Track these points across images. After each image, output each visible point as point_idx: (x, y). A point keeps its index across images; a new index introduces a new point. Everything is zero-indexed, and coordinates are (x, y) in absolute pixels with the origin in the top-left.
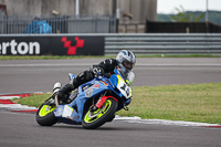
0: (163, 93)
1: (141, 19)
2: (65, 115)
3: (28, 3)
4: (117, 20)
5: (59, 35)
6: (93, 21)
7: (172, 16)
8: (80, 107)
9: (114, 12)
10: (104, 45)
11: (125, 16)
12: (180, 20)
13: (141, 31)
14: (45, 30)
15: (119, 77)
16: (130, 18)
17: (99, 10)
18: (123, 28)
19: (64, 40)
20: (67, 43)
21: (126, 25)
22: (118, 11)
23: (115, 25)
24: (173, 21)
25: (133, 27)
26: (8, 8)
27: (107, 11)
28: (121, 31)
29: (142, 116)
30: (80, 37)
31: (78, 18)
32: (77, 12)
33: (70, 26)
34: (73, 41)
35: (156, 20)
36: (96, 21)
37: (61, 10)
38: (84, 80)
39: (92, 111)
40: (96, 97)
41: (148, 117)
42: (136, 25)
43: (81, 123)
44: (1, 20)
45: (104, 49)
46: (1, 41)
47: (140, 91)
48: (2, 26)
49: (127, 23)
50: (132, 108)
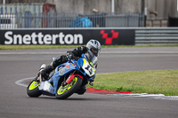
1: (165, 15)
3: (74, 3)
4: (145, 17)
5: (98, 28)
6: (125, 17)
8: (55, 83)
9: (143, 10)
10: (134, 36)
11: (151, 13)
13: (164, 25)
14: (87, 25)
15: (84, 60)
16: (156, 15)
18: (150, 23)
19: (102, 32)
20: (105, 35)
21: (152, 21)
22: (146, 9)
23: (143, 21)
25: (158, 22)
26: (57, 7)
27: (137, 10)
28: (149, 25)
29: (166, 94)
31: (113, 15)
32: (113, 11)
33: (107, 22)
34: (109, 33)
36: (128, 17)
37: (100, 8)
38: (60, 62)
39: (64, 86)
40: (67, 75)
41: (170, 94)
42: (160, 20)
43: (54, 95)
44: (52, 16)
45: (134, 40)
46: (52, 33)
47: (164, 73)
48: (52, 21)
49: (153, 18)
50: (157, 87)
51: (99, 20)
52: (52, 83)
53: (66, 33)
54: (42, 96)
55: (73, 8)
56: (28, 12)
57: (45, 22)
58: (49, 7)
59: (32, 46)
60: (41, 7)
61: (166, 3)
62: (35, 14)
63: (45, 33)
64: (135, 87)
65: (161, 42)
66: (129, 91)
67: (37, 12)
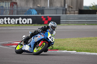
0: (86, 41)
1: (76, 8)
2: (26, 49)
3: (27, 1)
4: (66, 9)
5: (40, 15)
6: (55, 9)
7: (90, 7)
8: (32, 46)
10: (60, 20)
11: (69, 7)
12: (94, 9)
13: (76, 13)
14: (34, 13)
16: (72, 8)
17: (58, 4)
18: (69, 12)
19: (42, 17)
20: (44, 19)
21: (70, 11)
22: (66, 5)
23: (65, 11)
24: (91, 9)
25: (73, 12)
26: (18, 4)
27: (61, 5)
28: (68, 14)
29: (77, 51)
30: (50, 16)
31: (49, 8)
32: (48, 6)
33: (45, 12)
34: (46, 18)
35: (83, 9)
36: (57, 9)
37: (41, 5)
38: (34, 34)
39: (37, 47)
42: (74, 11)
43: (32, 53)
44: (15, 9)
45: (60, 21)
46: (15, 18)
47: (76, 40)
48: (15, 11)
49: (70, 10)
50: (72, 47)
51: (41, 11)
52: (30, 46)
53: (23, 18)
54: (24, 53)
55: (27, 4)
56: (2, 7)
57: (12, 12)
58: (13, 4)
59: (4, 25)
60: (9, 4)
61: (77, 2)
62: (6, 7)
63: (11, 18)
64: (60, 47)
65: (74, 23)
66: (57, 49)
67: (7, 6)
